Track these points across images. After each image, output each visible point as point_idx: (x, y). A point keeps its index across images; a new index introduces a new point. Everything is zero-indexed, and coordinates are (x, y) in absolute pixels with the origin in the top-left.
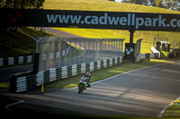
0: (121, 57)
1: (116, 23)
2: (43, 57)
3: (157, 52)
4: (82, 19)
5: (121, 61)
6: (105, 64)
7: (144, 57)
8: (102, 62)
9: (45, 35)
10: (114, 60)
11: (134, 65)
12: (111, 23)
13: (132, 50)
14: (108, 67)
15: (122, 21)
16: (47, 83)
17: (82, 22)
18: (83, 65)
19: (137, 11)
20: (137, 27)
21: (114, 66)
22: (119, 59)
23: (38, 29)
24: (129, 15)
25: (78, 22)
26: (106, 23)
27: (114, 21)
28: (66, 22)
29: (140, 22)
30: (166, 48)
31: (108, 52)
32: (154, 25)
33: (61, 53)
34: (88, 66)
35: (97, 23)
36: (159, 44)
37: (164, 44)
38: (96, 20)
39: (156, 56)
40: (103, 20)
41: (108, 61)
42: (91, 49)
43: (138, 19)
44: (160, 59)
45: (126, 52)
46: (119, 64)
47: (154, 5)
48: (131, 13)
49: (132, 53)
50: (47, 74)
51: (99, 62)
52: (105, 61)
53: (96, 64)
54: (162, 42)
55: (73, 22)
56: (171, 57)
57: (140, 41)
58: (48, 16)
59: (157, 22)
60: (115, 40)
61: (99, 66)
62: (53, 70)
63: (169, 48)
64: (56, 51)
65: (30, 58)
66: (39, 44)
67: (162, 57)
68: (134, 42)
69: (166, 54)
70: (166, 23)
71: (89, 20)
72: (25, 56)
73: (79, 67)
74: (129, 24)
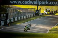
0: (34, 14)
1: (32, 3)
2: (9, 14)
3: (46, 12)
4: (22, 2)
5: (34, 15)
6: (29, 16)
7: (42, 14)
8: (28, 16)
9: (10, 7)
10: (32, 15)
11: (39, 17)
12: (31, 3)
13: (38, 12)
14: (30, 17)
15: (34, 3)
16: (11, 23)
17: (22, 3)
20: (39, 5)
21: (32, 17)
22: (33, 15)
23: (7, 6)
25: (20, 3)
26: (29, 3)
28: (16, 3)
29: (40, 3)
30: (49, 11)
31: (30, 13)
32: (45, 4)
33: (15, 13)
34: (24, 17)
35: (26, 3)
36: (46, 10)
37: (48, 10)
39: (46, 14)
40: (28, 2)
41: (30, 15)
42: (25, 12)
44: (47, 14)
45: (36, 13)
46: (34, 17)
49: (38, 13)
50: (10, 20)
51: (27, 16)
52: (29, 15)
53: (26, 16)
55: (19, 3)
56: (50, 14)
58: (11, 1)
59: (46, 3)
60: (32, 9)
61: (27, 17)
62: (12, 19)
63: (50, 11)
64: (13, 13)
65: (5, 15)
66: (8, 10)
67: (48, 14)
68: (39, 9)
69: (49, 13)
70: (49, 3)
71: (24, 2)
72: (4, 14)
73: (21, 18)
74: (37, 4)
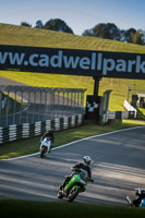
0: (80, 116)
1: (74, 66)
3: (132, 109)
4: (26, 58)
5: (80, 121)
6: (57, 125)
7: (113, 117)
8: (53, 123)
10: (70, 120)
11: (99, 128)
12: (67, 66)
13: (96, 106)
14: (62, 130)
15: (83, 63)
17: (26, 63)
18: (26, 126)
19: (105, 50)
20: (105, 73)
21: (70, 128)
22: (77, 117)
24: (94, 55)
25: (19, 63)
26: (59, 65)
27: (72, 62)
28: (3, 62)
29: (109, 65)
31: (62, 107)
32: (130, 70)
34: (32, 127)
35: (47, 65)
37: (142, 99)
38: (45, 61)
39: (131, 116)
40: (56, 61)
41: (62, 120)
42: (38, 102)
43: (106, 61)
44: (137, 119)
45: (87, 108)
46: (77, 126)
47: (130, 41)
48: (97, 52)
49: (97, 110)
51: (48, 122)
52: (57, 120)
54: (140, 95)
55: (12, 62)
57: (108, 93)
59: (134, 67)
61: (48, 127)
67: (139, 117)
69: (144, 112)
71: (36, 60)
73: (20, 129)
74: (93, 68)
